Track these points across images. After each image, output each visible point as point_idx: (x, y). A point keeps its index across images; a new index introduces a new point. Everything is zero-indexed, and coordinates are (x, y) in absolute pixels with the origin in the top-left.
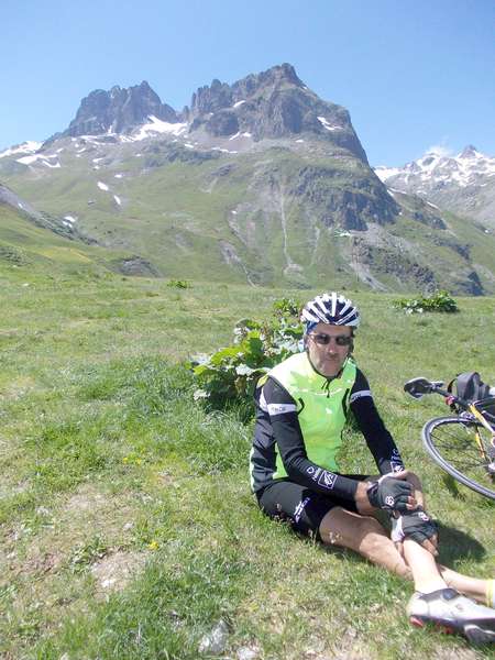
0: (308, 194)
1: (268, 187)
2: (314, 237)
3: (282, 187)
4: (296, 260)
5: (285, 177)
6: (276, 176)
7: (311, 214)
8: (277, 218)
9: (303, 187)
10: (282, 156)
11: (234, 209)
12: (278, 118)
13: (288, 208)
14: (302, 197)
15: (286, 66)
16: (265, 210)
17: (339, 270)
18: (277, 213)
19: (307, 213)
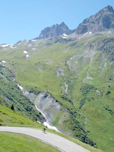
0: (105, 49)
1: (89, 48)
2: (103, 66)
3: (95, 48)
4: (91, 76)
5: (97, 44)
6: (93, 44)
7: (104, 57)
8: (89, 60)
9: (103, 47)
10: (98, 37)
11: (72, 57)
12: (101, 24)
13: (95, 56)
14: (102, 51)
15: (109, 6)
16: (85, 57)
17: (110, 79)
18: (89, 58)
19: (103, 57)
